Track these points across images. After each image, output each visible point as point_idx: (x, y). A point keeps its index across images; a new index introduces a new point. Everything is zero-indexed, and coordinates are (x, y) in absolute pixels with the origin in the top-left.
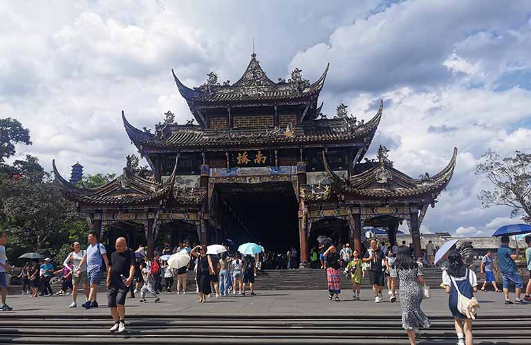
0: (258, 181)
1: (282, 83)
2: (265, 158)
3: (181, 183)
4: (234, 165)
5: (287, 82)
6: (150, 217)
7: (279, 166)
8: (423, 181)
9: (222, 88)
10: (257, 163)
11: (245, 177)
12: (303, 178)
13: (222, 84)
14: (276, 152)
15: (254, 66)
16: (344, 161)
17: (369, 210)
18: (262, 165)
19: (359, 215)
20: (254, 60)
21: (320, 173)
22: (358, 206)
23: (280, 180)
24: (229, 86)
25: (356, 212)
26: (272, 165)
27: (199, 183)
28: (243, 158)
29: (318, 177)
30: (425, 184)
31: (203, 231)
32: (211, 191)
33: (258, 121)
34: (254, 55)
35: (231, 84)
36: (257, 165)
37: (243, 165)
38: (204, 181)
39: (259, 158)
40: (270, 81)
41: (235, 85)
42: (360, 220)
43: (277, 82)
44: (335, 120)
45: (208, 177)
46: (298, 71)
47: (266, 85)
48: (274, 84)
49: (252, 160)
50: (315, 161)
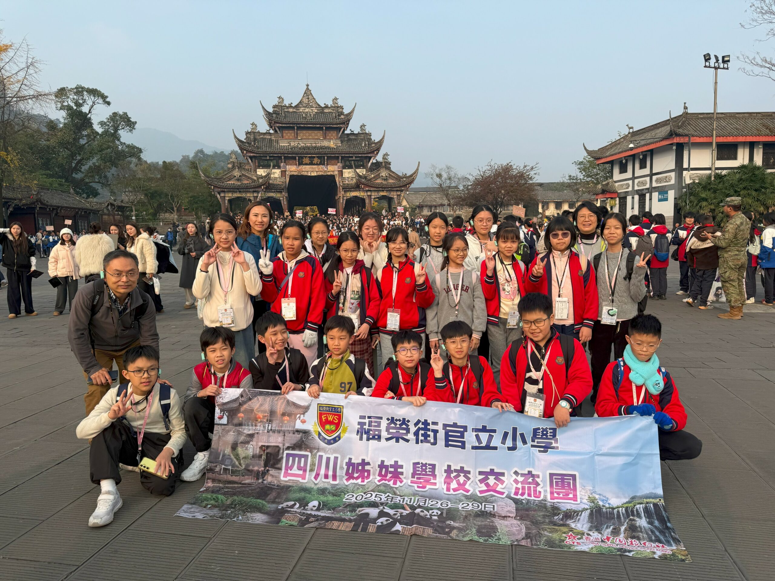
0: (315, 174)
1: (327, 107)
2: (319, 161)
4: (301, 164)
5: (329, 106)
6: (255, 195)
7: (327, 165)
8: (404, 178)
9: (288, 107)
11: (308, 171)
12: (341, 173)
13: (287, 105)
14: (326, 158)
15: (308, 93)
16: (363, 164)
17: (376, 194)
18: (317, 164)
19: (371, 196)
20: (308, 89)
21: (350, 170)
22: (371, 191)
23: (328, 174)
24: (292, 107)
25: (369, 193)
26: (324, 164)
27: (280, 174)
28: (307, 160)
29: (349, 172)
31: (285, 203)
32: (288, 180)
33: (313, 135)
34: (308, 85)
35: (293, 105)
36: (314, 164)
37: (306, 164)
38: (283, 173)
39: (316, 160)
40: (319, 105)
41: (297, 106)
42: (371, 198)
43: (323, 106)
44: (359, 133)
45: (285, 171)
46: (336, 99)
47: (316, 107)
48: (321, 107)
49: (312, 161)
50: (348, 163)
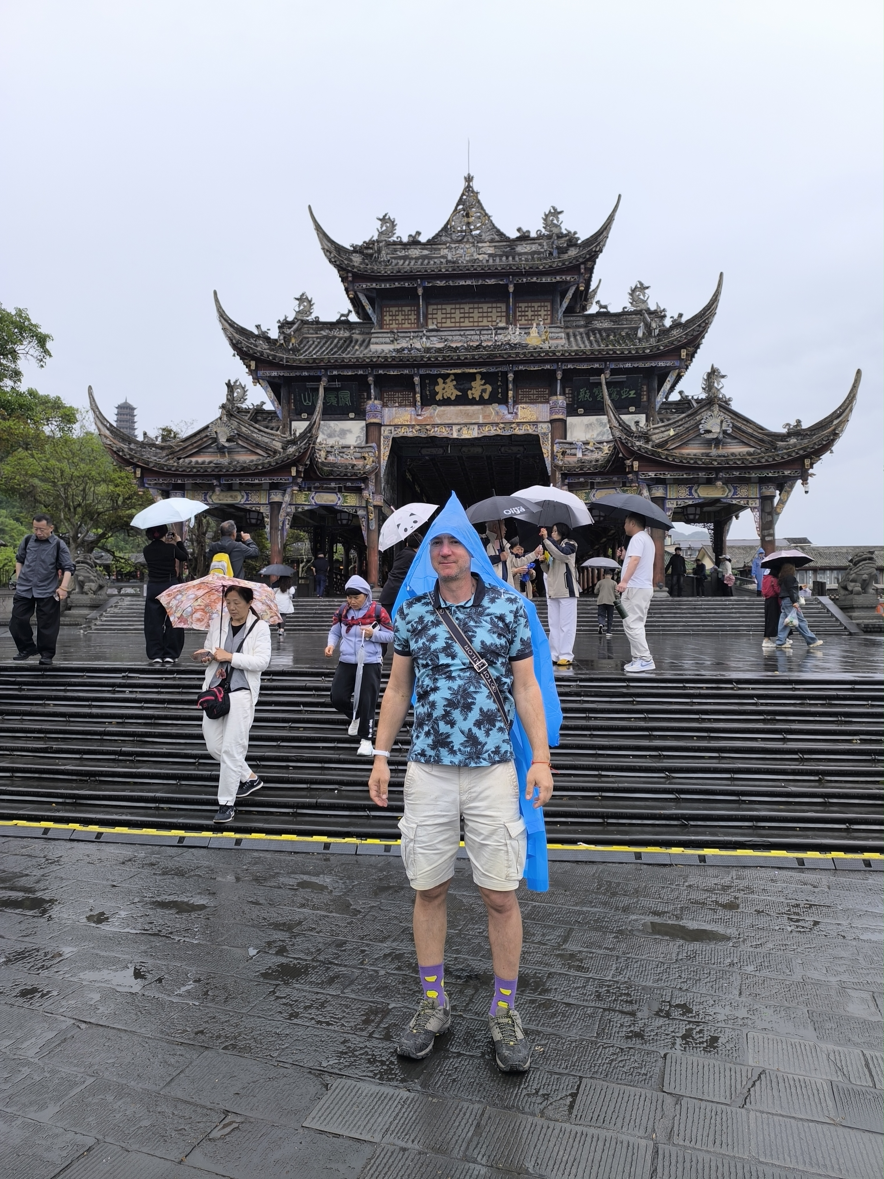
0: (475, 435)
1: (524, 237)
2: (489, 388)
3: (330, 436)
4: (429, 400)
5: (533, 235)
6: (275, 498)
7: (515, 403)
8: (790, 435)
9: (405, 246)
10: (474, 398)
11: (450, 425)
12: (560, 428)
13: (405, 239)
14: (511, 376)
15: (468, 200)
17: (684, 491)
18: (482, 402)
19: (664, 499)
20: (468, 189)
22: (663, 482)
23: (517, 432)
24: (419, 243)
25: (658, 493)
26: (504, 401)
28: (447, 389)
30: (793, 441)
31: (372, 527)
33: (476, 315)
34: (469, 179)
35: (423, 239)
36: (473, 402)
38: (373, 432)
39: (477, 389)
40: (501, 234)
41: (432, 242)
44: (624, 313)
45: (380, 425)
47: (492, 241)
48: (507, 239)
49: (464, 392)
50: (584, 394)
